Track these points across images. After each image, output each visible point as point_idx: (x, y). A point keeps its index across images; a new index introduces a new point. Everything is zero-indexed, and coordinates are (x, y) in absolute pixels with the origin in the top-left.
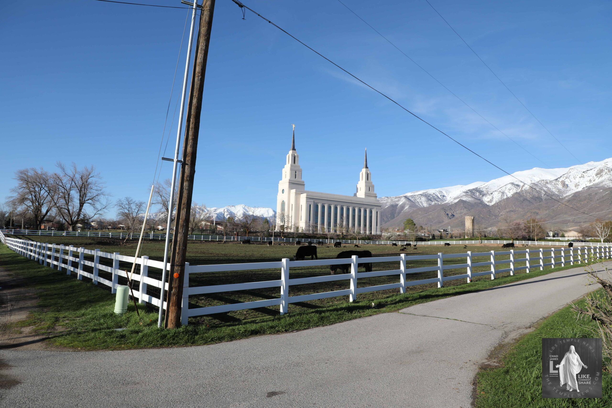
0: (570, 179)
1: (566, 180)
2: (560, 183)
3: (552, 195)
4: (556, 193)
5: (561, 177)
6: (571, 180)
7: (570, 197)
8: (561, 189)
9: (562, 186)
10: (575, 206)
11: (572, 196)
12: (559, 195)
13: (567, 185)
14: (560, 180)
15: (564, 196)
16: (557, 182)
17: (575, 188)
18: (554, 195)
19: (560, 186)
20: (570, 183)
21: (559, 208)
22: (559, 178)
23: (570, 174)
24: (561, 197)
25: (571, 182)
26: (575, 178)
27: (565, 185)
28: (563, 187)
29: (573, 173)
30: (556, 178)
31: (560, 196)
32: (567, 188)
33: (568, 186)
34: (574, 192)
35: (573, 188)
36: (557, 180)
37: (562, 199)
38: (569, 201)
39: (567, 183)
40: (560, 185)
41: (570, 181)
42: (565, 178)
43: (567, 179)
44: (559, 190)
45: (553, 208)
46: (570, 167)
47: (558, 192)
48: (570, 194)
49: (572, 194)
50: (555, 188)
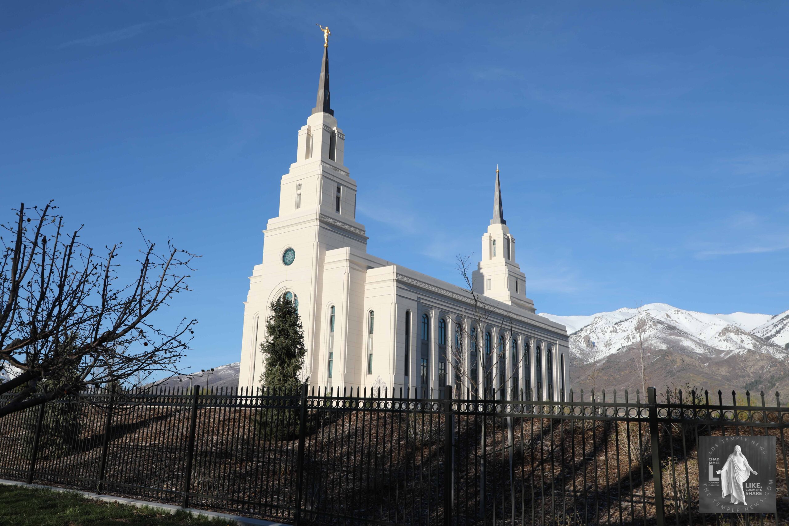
0: (597, 333)
1: (591, 335)
2: (583, 340)
3: (572, 359)
4: (578, 355)
5: (582, 330)
6: (599, 335)
7: (603, 362)
8: (585, 349)
9: (585, 345)
10: (611, 378)
11: (606, 361)
12: (582, 360)
13: (593, 343)
14: (583, 334)
15: (591, 361)
16: (578, 338)
17: (605, 348)
18: (575, 358)
19: (583, 345)
20: (597, 340)
21: (588, 381)
22: (579, 331)
23: (596, 326)
24: (585, 363)
25: (598, 338)
26: (604, 332)
27: (590, 344)
28: (588, 346)
29: (600, 324)
30: (574, 332)
31: (584, 361)
32: (593, 349)
33: (594, 346)
34: (605, 355)
35: (601, 349)
36: (575, 334)
37: (590, 365)
38: (602, 369)
39: (592, 340)
40: (582, 343)
41: (596, 337)
42: (588, 332)
43: (593, 333)
44: (582, 351)
45: (578, 380)
46: (594, 314)
47: (580, 354)
48: (600, 358)
49: (604, 358)
50: (576, 348)
